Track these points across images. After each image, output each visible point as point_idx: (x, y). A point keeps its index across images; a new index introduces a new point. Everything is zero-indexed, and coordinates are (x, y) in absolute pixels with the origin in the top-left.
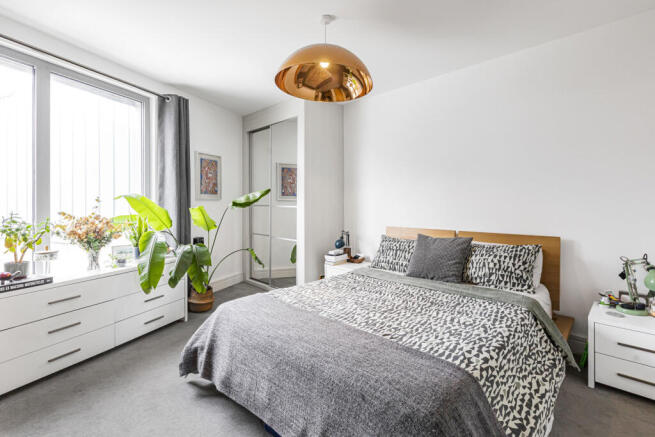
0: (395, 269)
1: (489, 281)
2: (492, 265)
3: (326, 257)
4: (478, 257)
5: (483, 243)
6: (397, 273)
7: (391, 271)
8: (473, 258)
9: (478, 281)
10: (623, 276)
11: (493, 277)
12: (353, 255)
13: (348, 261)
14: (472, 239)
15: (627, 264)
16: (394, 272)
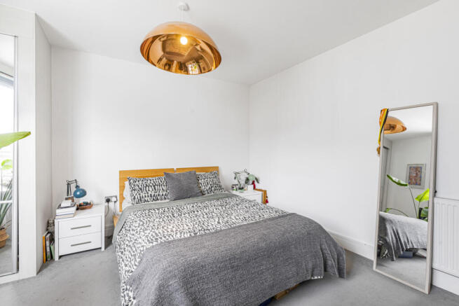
0: (158, 199)
1: (211, 191)
2: (211, 183)
3: (58, 212)
4: (202, 180)
5: (201, 173)
7: (154, 202)
8: (200, 181)
9: (206, 192)
10: (235, 178)
14: (195, 172)
15: (236, 173)
16: (158, 202)
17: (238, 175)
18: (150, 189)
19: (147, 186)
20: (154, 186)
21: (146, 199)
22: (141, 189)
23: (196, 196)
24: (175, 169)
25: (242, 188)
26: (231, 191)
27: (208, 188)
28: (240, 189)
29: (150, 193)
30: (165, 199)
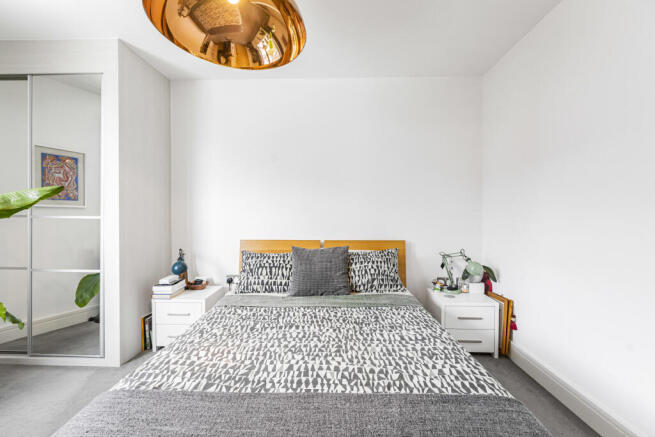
0: (272, 290)
1: (372, 287)
2: (373, 271)
3: (156, 289)
4: (358, 265)
5: (359, 251)
6: (275, 294)
7: (267, 294)
8: (353, 266)
9: (362, 288)
10: (443, 266)
11: (375, 283)
12: (191, 280)
13: (187, 288)
14: (348, 248)
15: (444, 256)
16: (271, 294)
17: (448, 260)
18: (264, 272)
19: (260, 266)
20: (271, 268)
21: (255, 287)
22: (251, 270)
23: (335, 292)
24: (322, 241)
25: (456, 288)
26: (430, 290)
27: (365, 281)
28: (450, 288)
29: (262, 278)
30: (284, 290)
